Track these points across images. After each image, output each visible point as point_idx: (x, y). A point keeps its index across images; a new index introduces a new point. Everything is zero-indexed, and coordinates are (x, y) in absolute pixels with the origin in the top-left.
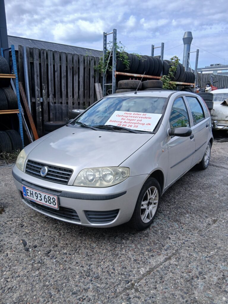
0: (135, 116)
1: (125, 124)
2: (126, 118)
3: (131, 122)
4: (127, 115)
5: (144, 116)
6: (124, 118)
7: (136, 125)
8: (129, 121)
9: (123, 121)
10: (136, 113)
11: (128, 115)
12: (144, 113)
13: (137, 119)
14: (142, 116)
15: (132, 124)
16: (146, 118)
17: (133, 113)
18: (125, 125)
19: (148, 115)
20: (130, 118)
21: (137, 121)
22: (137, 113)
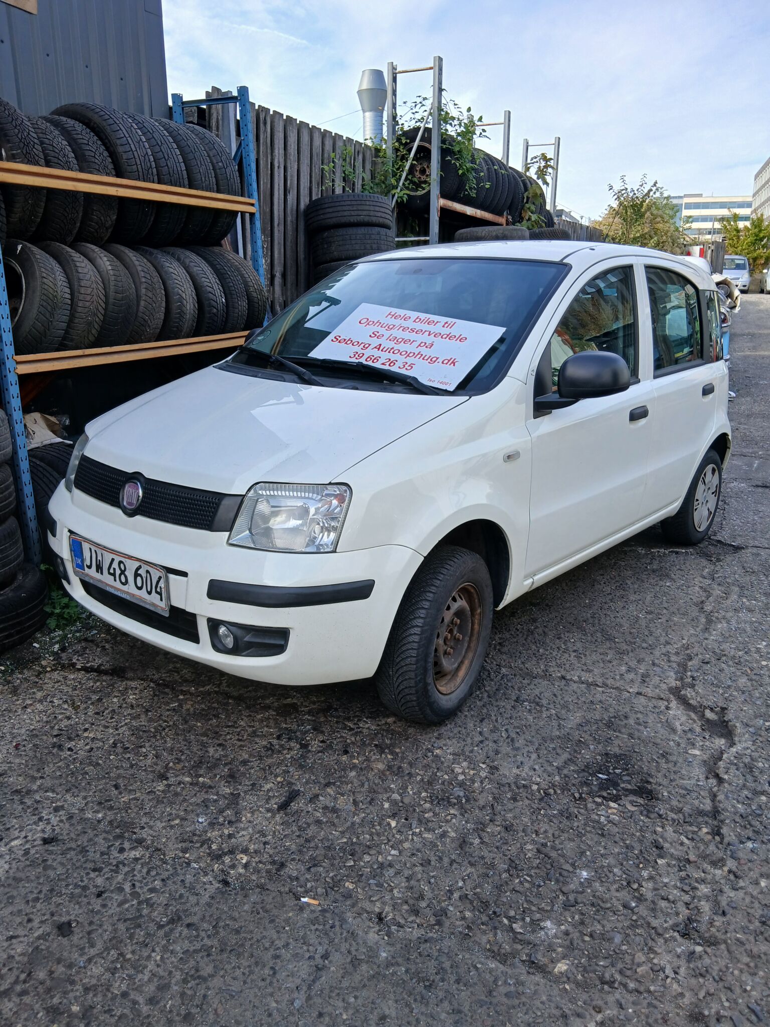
0: (418, 326)
1: (376, 353)
2: (387, 334)
3: (396, 347)
4: (392, 321)
5: (446, 331)
6: (382, 331)
7: (410, 360)
8: (391, 344)
9: (375, 342)
10: (423, 316)
11: (397, 322)
12: (450, 320)
13: (420, 338)
14: (438, 329)
15: (397, 357)
16: (449, 337)
17: (414, 315)
18: (377, 359)
19: (462, 326)
20: (399, 334)
21: (420, 345)
22: (428, 316)
